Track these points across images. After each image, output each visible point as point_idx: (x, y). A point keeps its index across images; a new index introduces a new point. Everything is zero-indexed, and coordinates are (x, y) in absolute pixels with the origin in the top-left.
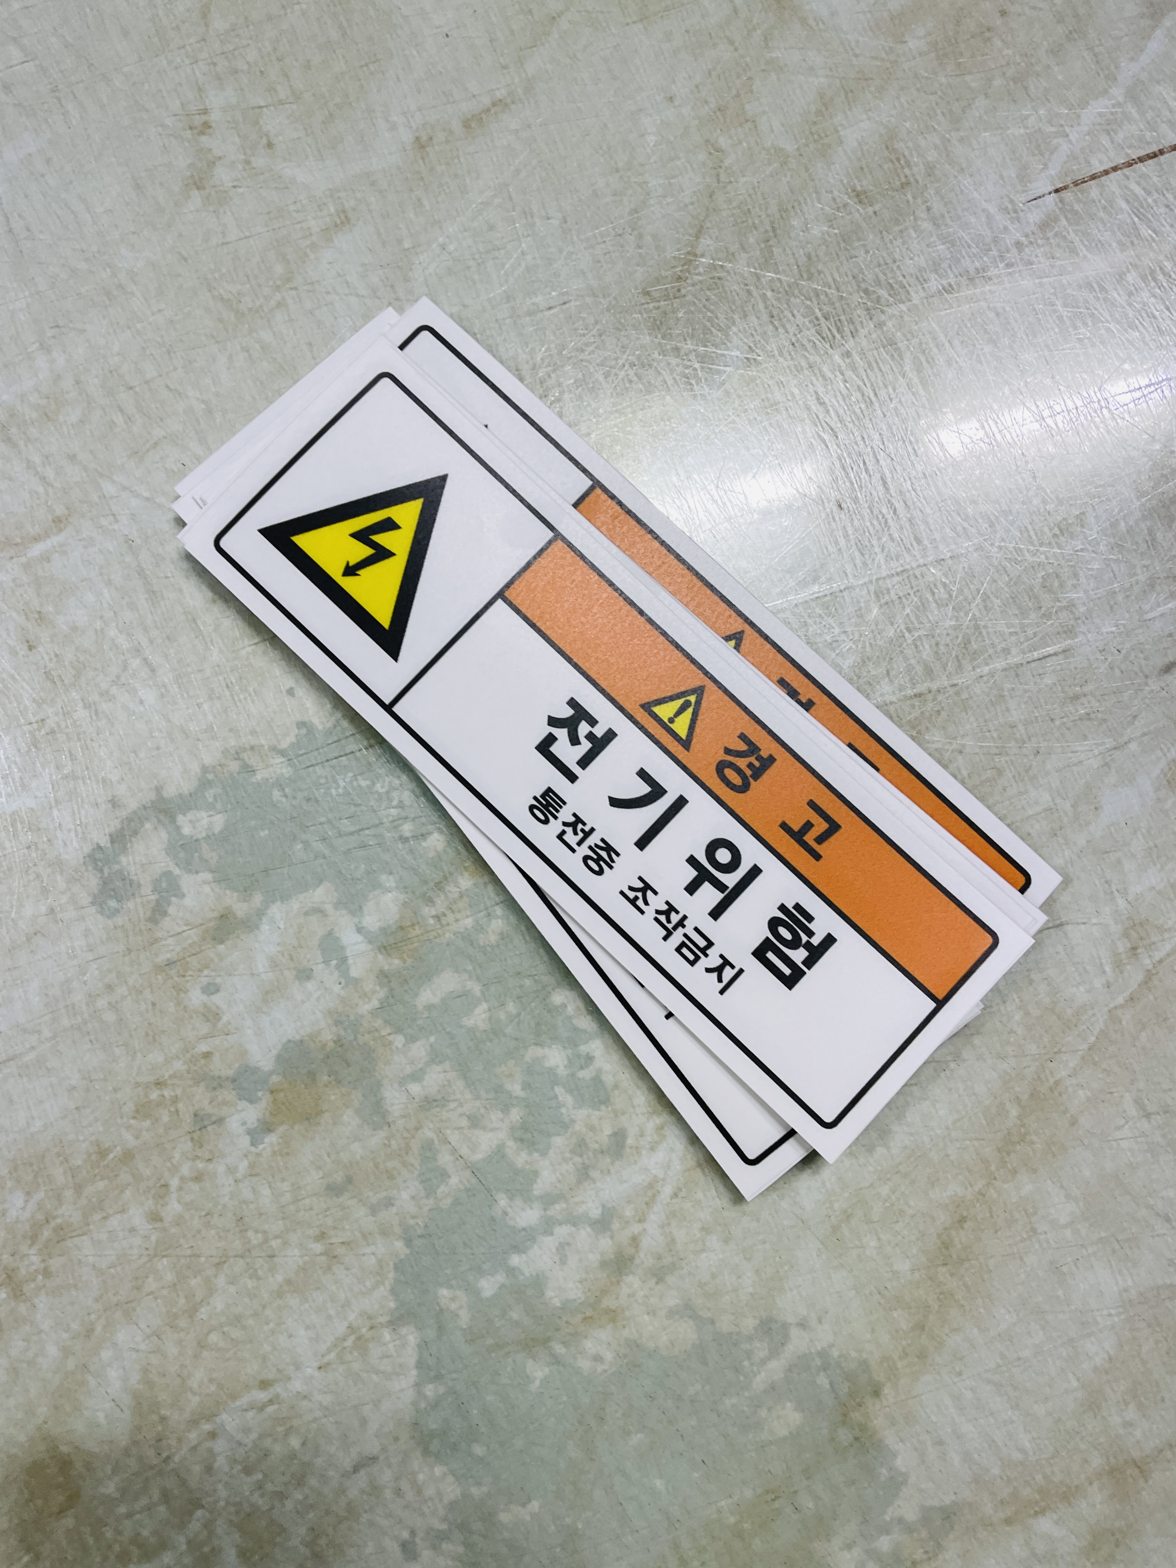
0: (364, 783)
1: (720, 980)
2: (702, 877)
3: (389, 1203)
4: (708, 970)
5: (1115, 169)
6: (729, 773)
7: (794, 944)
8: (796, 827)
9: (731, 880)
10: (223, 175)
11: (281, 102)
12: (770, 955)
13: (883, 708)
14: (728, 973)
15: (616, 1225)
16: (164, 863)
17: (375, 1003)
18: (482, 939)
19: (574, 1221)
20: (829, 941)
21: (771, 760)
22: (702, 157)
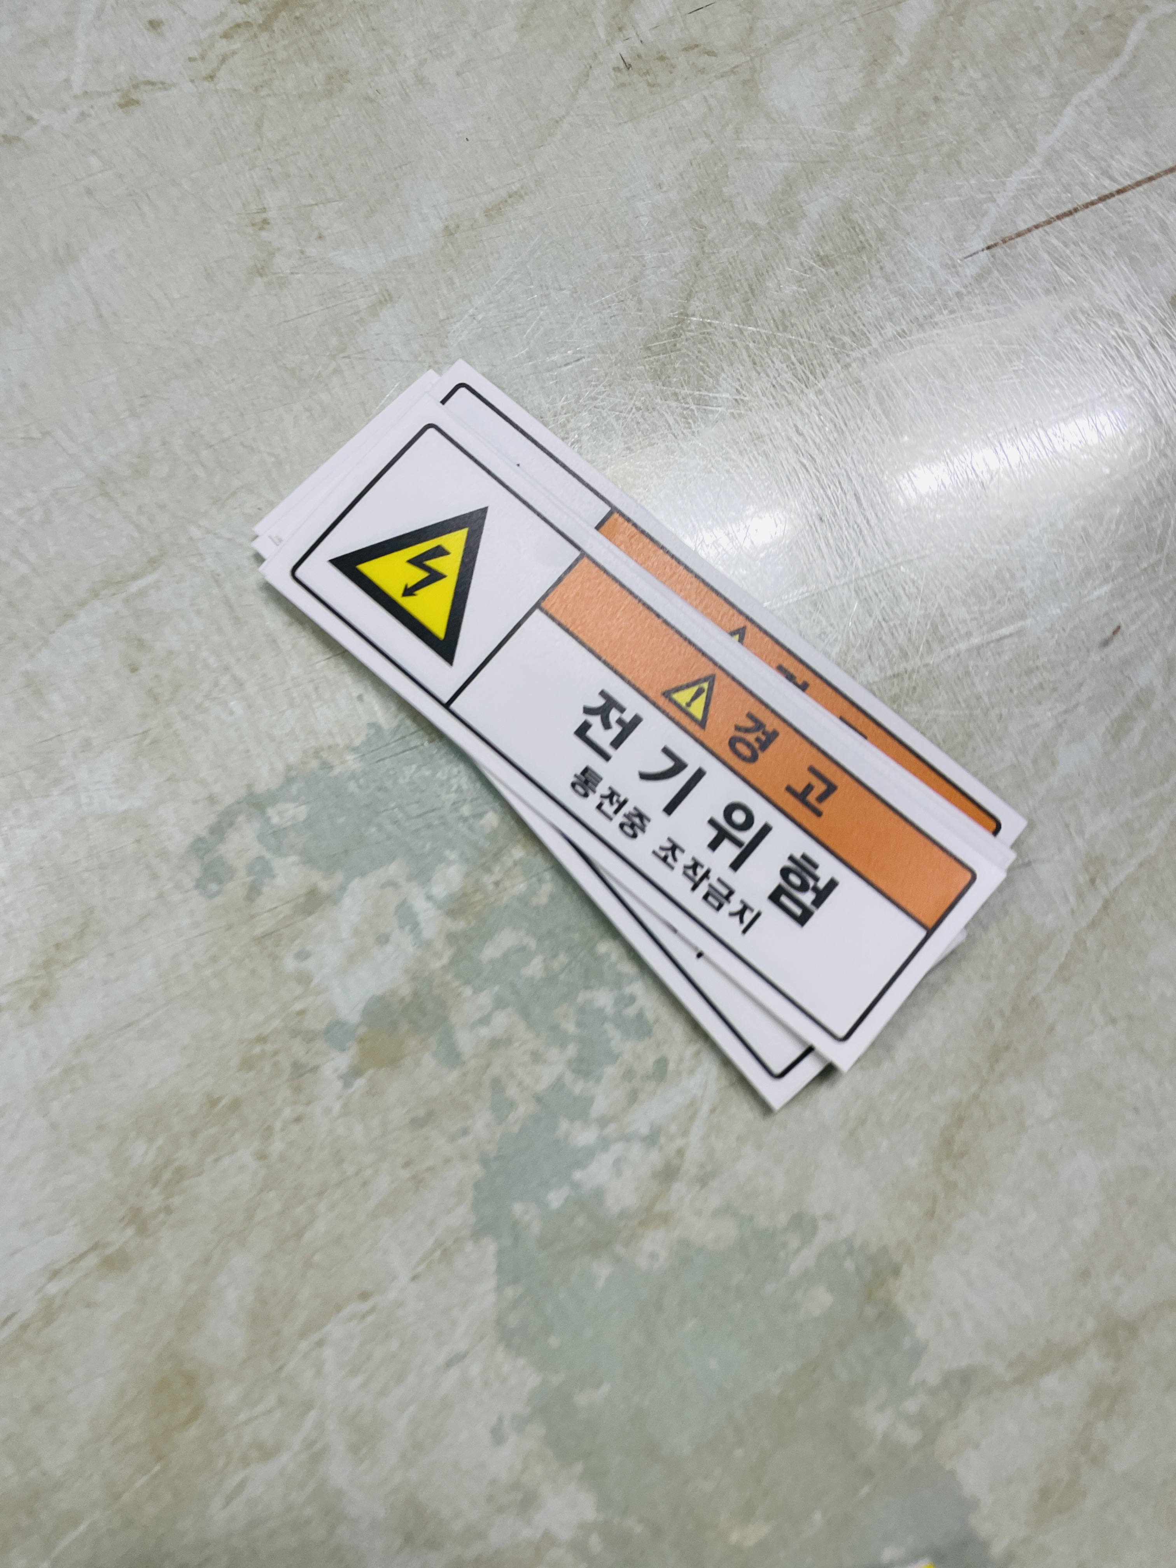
0: (427, 773)
1: (742, 921)
2: (721, 836)
3: (465, 1132)
4: (732, 914)
5: (1037, 227)
6: (740, 747)
7: (804, 888)
8: (799, 789)
9: (746, 837)
10: (282, 264)
11: (330, 201)
12: (784, 899)
13: (869, 687)
14: (748, 917)
15: (662, 1140)
16: (256, 849)
17: (445, 960)
18: (535, 901)
19: (627, 1138)
20: (832, 884)
21: (775, 734)
22: (688, 232)
